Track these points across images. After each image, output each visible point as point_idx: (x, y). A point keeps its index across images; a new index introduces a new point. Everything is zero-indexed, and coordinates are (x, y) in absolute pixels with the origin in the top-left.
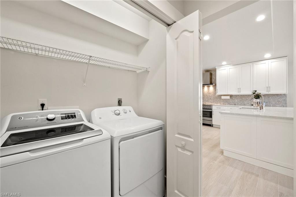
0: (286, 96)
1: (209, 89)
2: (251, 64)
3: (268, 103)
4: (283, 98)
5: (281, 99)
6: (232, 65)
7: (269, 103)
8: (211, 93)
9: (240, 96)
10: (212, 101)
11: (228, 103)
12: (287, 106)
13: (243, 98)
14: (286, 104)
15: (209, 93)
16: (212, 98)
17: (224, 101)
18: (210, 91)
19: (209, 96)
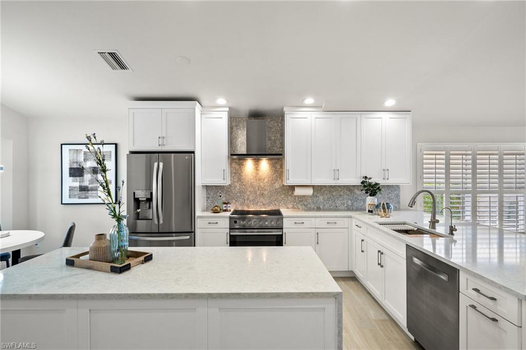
0: (399, 189)
2: (358, 115)
4: (395, 192)
5: (393, 195)
8: (264, 180)
9: (327, 187)
10: (266, 200)
11: (305, 206)
12: (401, 208)
13: (335, 193)
14: (399, 202)
15: (259, 179)
16: (266, 193)
17: (295, 199)
18: (260, 173)
19: (257, 188)
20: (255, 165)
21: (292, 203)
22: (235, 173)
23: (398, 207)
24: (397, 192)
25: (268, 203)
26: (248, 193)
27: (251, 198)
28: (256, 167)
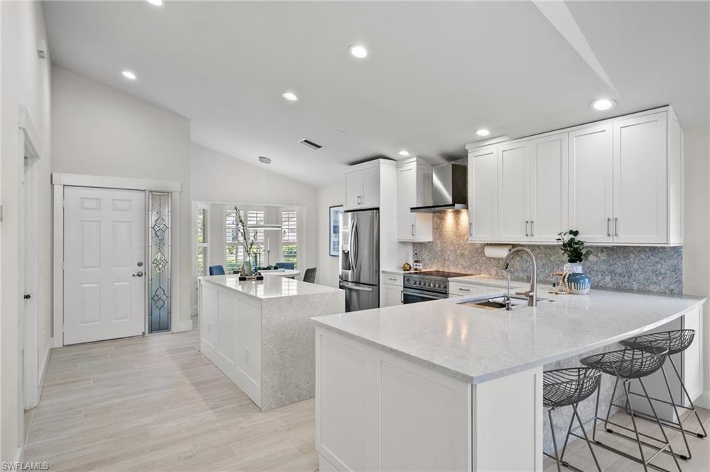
0: (680, 255)
1: (457, 223)
2: (562, 135)
3: (626, 278)
4: (671, 262)
5: (665, 266)
6: (511, 140)
7: (629, 277)
8: (464, 236)
9: (542, 248)
10: (466, 263)
11: (511, 273)
12: (684, 293)
13: (553, 257)
14: (679, 282)
15: (460, 236)
16: (466, 253)
17: (499, 263)
18: (461, 229)
19: (457, 246)
20: (455, 218)
21: (495, 268)
22: (437, 229)
23: (676, 291)
24: (674, 262)
25: (468, 266)
26: (449, 252)
27: (452, 259)
28: (457, 222)
